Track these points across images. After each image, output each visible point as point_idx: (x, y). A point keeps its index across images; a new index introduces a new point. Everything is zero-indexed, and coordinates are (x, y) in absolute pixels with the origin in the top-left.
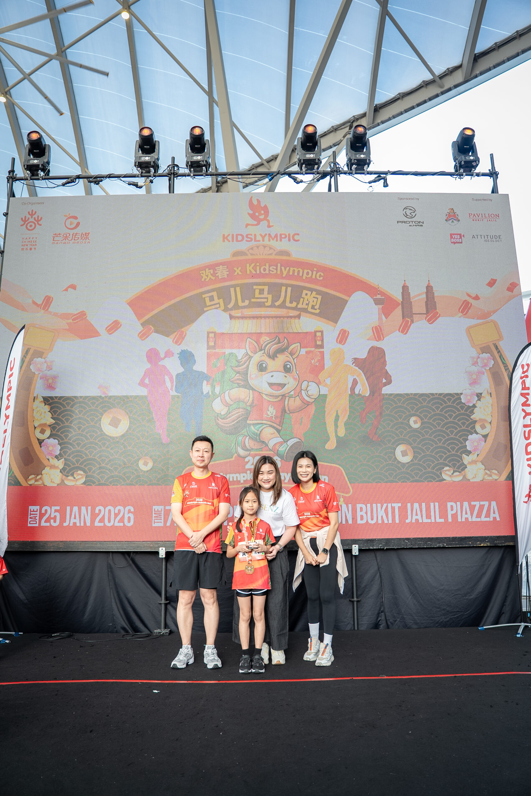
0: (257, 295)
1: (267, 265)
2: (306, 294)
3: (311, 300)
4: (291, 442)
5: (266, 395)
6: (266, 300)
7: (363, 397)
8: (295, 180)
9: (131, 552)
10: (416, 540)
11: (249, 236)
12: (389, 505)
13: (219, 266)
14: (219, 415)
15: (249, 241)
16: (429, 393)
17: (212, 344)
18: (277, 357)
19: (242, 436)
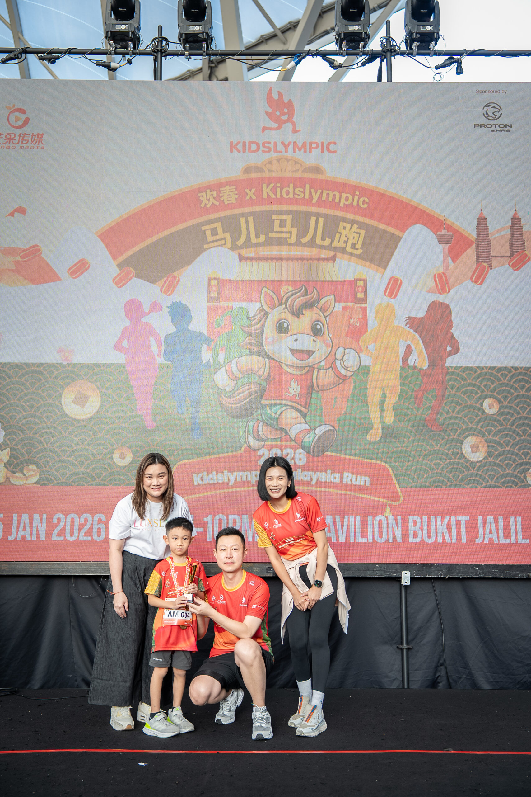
0: (277, 228)
1: (291, 186)
2: (344, 228)
3: (351, 235)
4: (320, 430)
5: (287, 365)
6: (288, 235)
7: (421, 371)
8: (331, 63)
9: (100, 576)
10: (490, 567)
11: (266, 145)
12: (453, 518)
13: (225, 187)
14: (224, 392)
15: (266, 152)
16: (511, 366)
17: (214, 294)
18: (303, 314)
19: (254, 421)
